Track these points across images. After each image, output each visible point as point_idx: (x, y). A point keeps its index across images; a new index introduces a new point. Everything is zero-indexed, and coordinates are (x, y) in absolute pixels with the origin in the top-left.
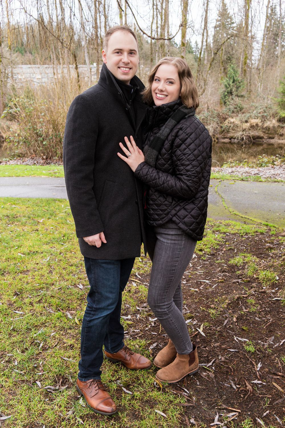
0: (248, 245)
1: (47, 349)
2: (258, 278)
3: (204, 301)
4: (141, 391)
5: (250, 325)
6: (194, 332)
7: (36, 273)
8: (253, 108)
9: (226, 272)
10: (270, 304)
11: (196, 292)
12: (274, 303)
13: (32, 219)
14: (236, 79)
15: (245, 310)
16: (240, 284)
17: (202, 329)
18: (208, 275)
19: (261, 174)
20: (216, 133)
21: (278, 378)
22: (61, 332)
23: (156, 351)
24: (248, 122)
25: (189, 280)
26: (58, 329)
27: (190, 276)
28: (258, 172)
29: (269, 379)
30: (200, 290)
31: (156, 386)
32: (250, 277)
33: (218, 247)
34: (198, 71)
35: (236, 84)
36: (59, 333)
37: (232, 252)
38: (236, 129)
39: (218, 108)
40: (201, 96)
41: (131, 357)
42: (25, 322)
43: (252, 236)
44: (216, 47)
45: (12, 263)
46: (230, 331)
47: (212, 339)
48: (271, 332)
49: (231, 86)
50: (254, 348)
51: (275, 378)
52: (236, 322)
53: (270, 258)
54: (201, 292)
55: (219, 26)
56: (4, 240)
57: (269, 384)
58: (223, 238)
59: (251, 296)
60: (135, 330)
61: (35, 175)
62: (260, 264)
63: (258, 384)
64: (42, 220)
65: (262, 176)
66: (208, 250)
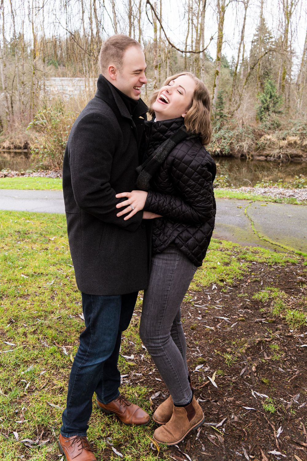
0: (276, 277)
1: (34, 391)
2: (284, 319)
3: (220, 342)
4: (134, 453)
5: (271, 378)
6: (205, 381)
7: (37, 298)
8: (292, 125)
9: (248, 308)
10: (297, 352)
11: (212, 330)
12: (302, 351)
13: (44, 237)
14: (273, 94)
15: (266, 358)
16: (263, 324)
17: (214, 378)
18: (228, 311)
19: (297, 196)
20: (251, 150)
21: (301, 450)
22: (53, 371)
23: (158, 402)
24: (286, 140)
25: (205, 316)
26: (49, 367)
27: (207, 311)
28: (293, 194)
29: (291, 451)
30: (216, 328)
31: (153, 448)
32: (275, 317)
33: (242, 278)
34: (234, 86)
35: (273, 100)
36: (49, 372)
37: (257, 285)
38: (272, 146)
39: (254, 124)
40: (235, 112)
41: (127, 408)
42: (14, 356)
43: (282, 266)
44: (253, 62)
45: (13, 286)
46: (247, 383)
47: (224, 392)
48: (296, 388)
49: (268, 101)
50: (274, 408)
51: (298, 450)
52: (256, 372)
53: (301, 294)
54: (217, 331)
55: (257, 41)
56: (10, 258)
57: (290, 456)
58: (248, 268)
59: (275, 340)
60: (137, 374)
61: (56, 189)
62: (288, 302)
63: (276, 455)
64: (54, 238)
65: (298, 198)
66: (230, 281)
